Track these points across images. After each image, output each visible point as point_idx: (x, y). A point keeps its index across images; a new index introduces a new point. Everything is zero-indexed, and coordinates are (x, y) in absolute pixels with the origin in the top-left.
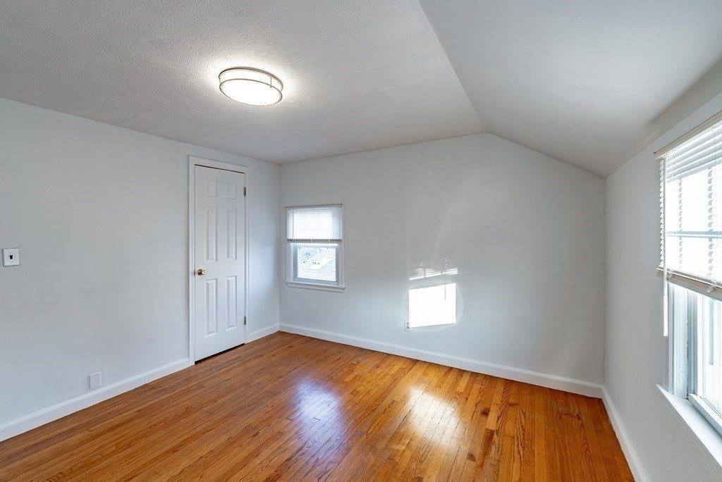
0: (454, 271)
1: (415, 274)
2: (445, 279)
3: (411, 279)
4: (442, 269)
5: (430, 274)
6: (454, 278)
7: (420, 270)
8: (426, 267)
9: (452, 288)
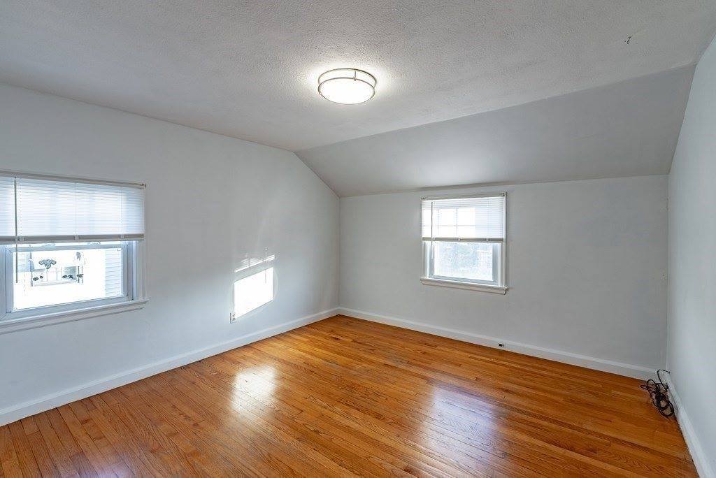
0: (272, 258)
1: (240, 266)
2: (265, 266)
3: (237, 271)
4: (263, 256)
5: (254, 263)
6: (273, 263)
7: (245, 261)
8: (250, 258)
9: (270, 271)
